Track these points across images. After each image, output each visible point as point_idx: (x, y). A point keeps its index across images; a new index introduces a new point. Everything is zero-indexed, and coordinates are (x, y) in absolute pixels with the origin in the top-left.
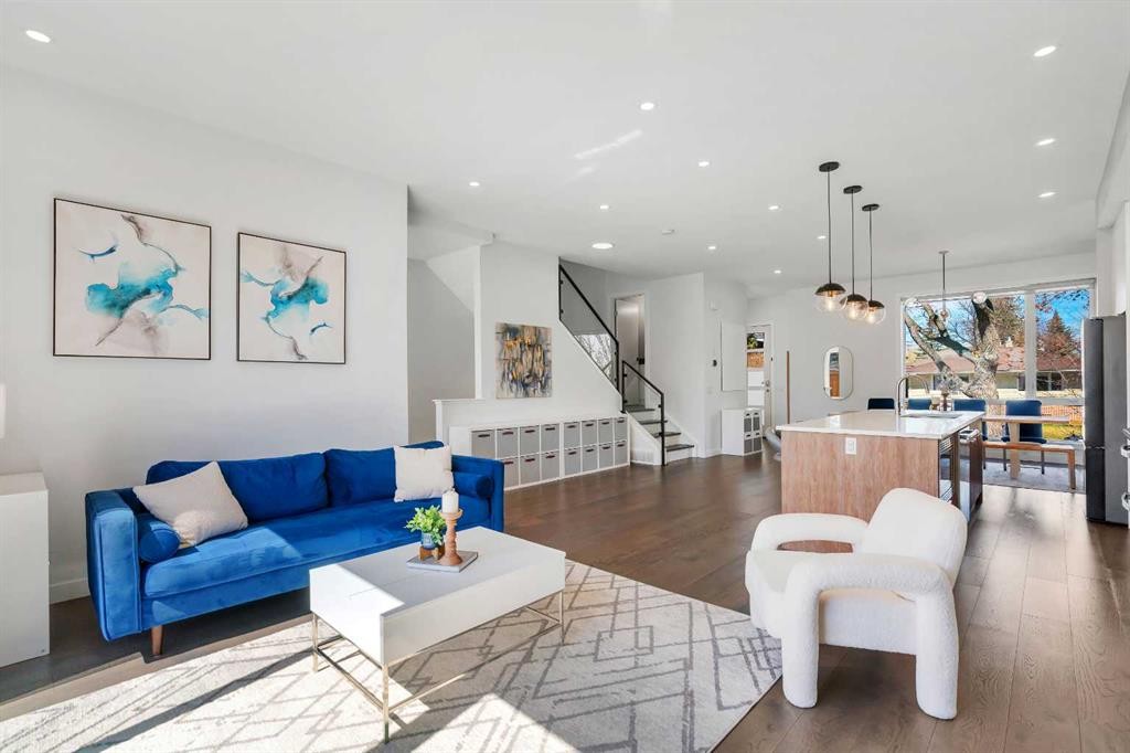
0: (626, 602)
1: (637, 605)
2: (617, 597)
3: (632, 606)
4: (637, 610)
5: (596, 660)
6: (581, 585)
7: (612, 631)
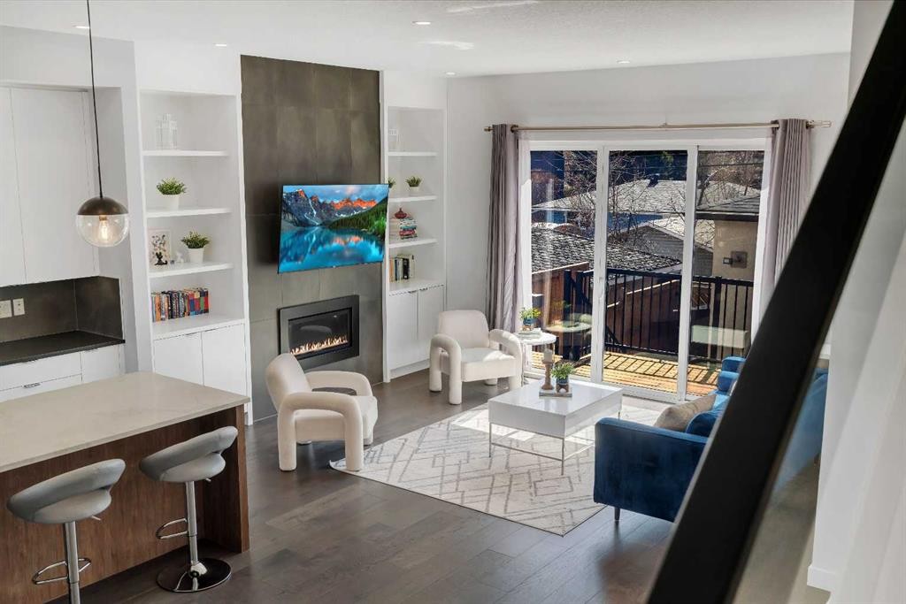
0: (450, 481)
1: (442, 479)
2: (458, 485)
3: (445, 478)
4: (443, 476)
5: (468, 453)
6: (491, 493)
7: (459, 465)
